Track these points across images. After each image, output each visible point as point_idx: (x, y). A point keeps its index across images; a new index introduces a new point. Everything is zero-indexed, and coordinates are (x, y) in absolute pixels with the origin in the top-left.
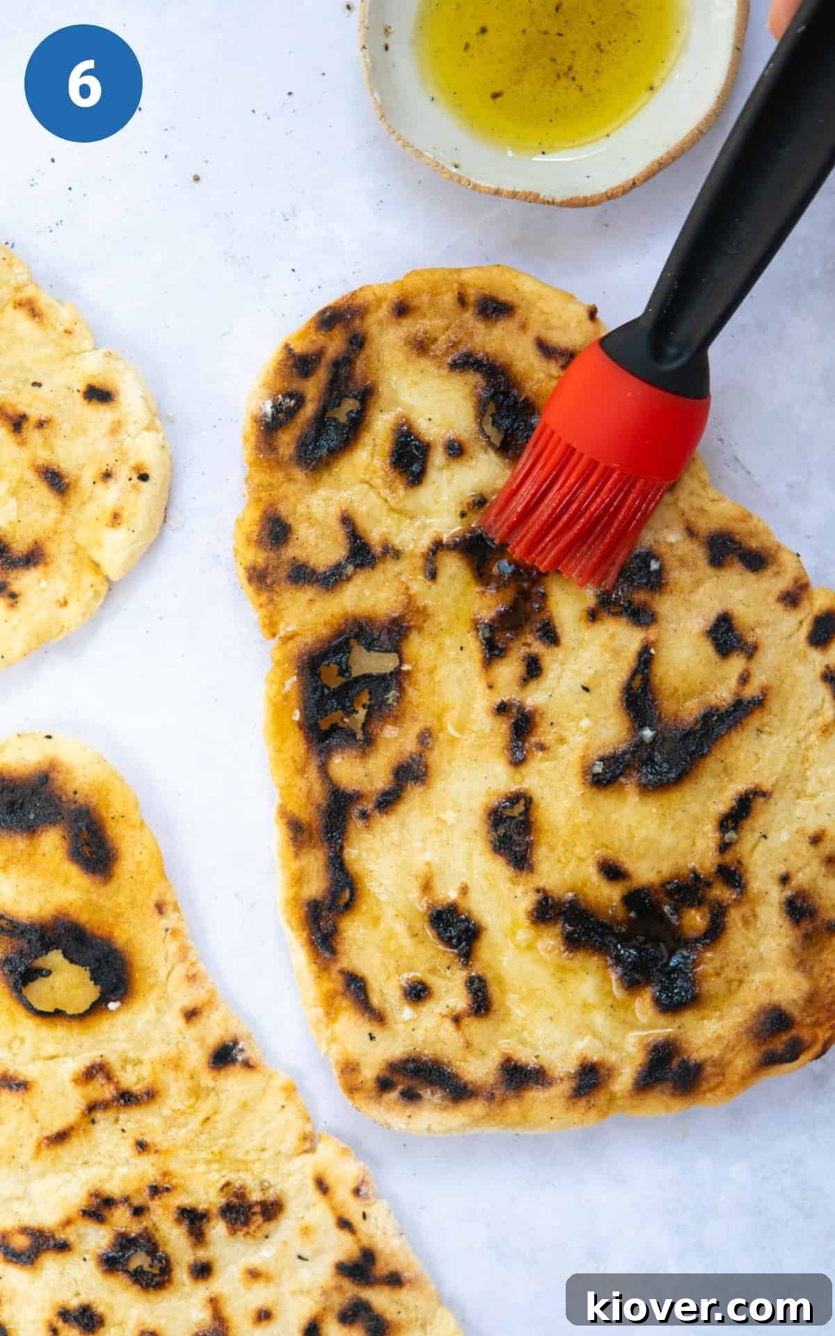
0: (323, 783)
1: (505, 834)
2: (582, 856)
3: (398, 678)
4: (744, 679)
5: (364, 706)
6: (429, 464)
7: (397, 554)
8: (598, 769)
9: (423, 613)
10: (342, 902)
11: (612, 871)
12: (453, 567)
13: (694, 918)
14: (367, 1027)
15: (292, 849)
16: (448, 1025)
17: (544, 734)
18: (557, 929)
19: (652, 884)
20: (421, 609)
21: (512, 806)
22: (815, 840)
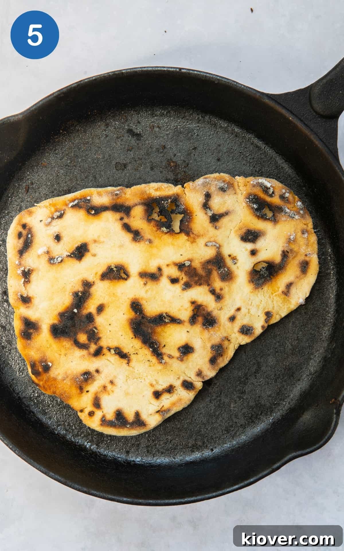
0: (134, 204)
1: (114, 270)
2: (106, 298)
3: (171, 232)
4: (170, 357)
5: (161, 220)
6: (248, 243)
9: (193, 241)
10: (90, 211)
11: (101, 309)
12: (209, 253)
13: (84, 338)
14: (45, 219)
16: (46, 249)
17: (151, 285)
18: (80, 289)
19: (96, 323)
20: (195, 240)
21: (124, 273)
22: (112, 382)
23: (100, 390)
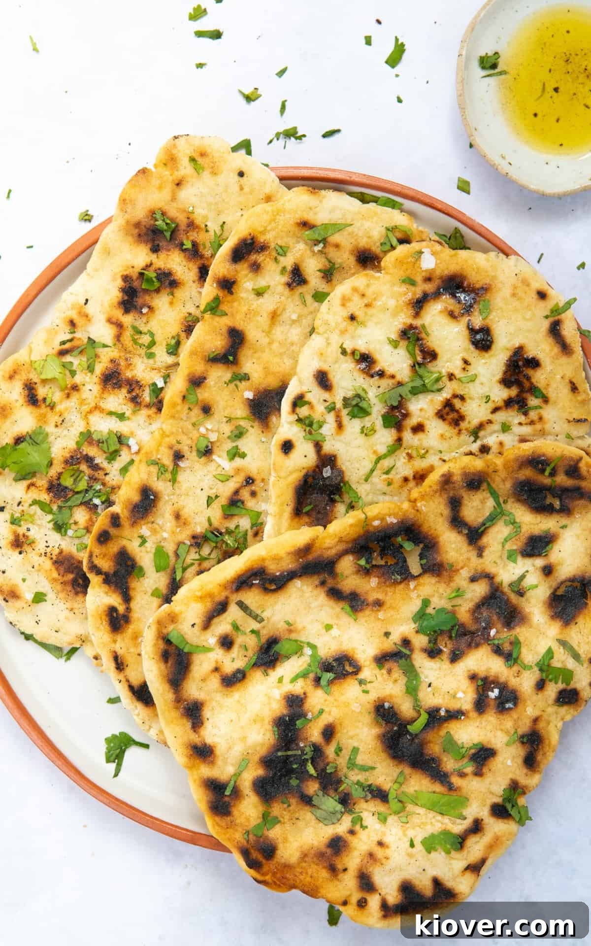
0: (336, 554)
1: (333, 666)
2: (332, 713)
3: (406, 576)
4: (460, 774)
5: (386, 562)
6: (534, 558)
7: (480, 555)
8: (387, 705)
9: (449, 580)
10: (267, 586)
11: (329, 733)
12: (480, 590)
13: (314, 787)
14: (199, 621)
15: (293, 550)
16: (212, 666)
17: (398, 671)
18: (285, 712)
19: (327, 757)
20: (452, 579)
21: (350, 665)
22: (380, 844)
23: (365, 861)
